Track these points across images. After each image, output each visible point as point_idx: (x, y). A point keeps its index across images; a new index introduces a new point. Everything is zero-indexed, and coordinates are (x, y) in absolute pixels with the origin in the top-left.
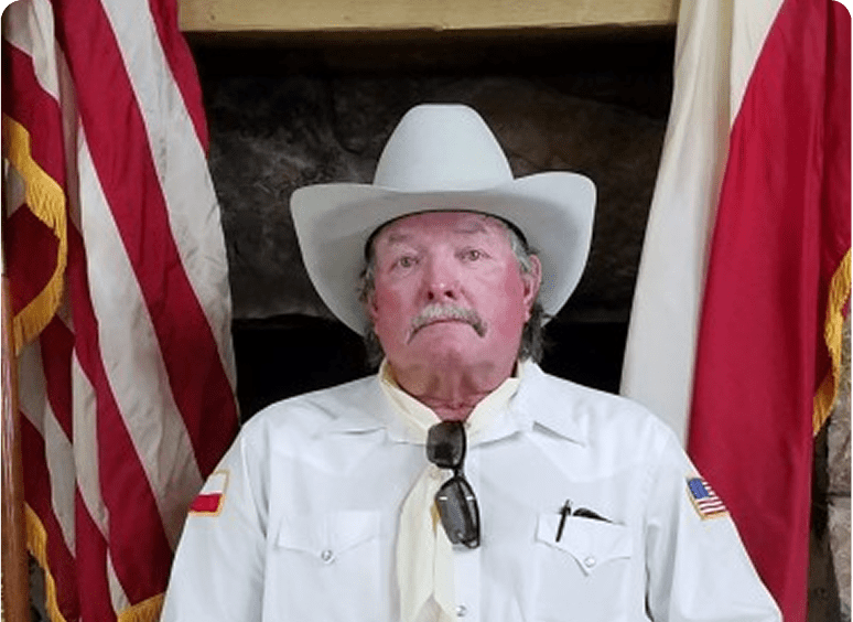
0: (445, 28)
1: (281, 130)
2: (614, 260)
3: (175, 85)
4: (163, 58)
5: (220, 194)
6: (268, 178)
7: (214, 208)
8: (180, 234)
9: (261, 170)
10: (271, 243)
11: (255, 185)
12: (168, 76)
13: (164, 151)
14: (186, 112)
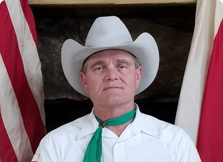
0: (117, 3)
1: (62, 36)
2: (173, 81)
3: (27, 23)
4: (23, 14)
5: (40, 58)
6: (56, 52)
7: (39, 64)
8: (28, 73)
9: (54, 50)
10: (57, 74)
11: (52, 54)
12: (24, 20)
13: (23, 45)
14: (30, 32)
